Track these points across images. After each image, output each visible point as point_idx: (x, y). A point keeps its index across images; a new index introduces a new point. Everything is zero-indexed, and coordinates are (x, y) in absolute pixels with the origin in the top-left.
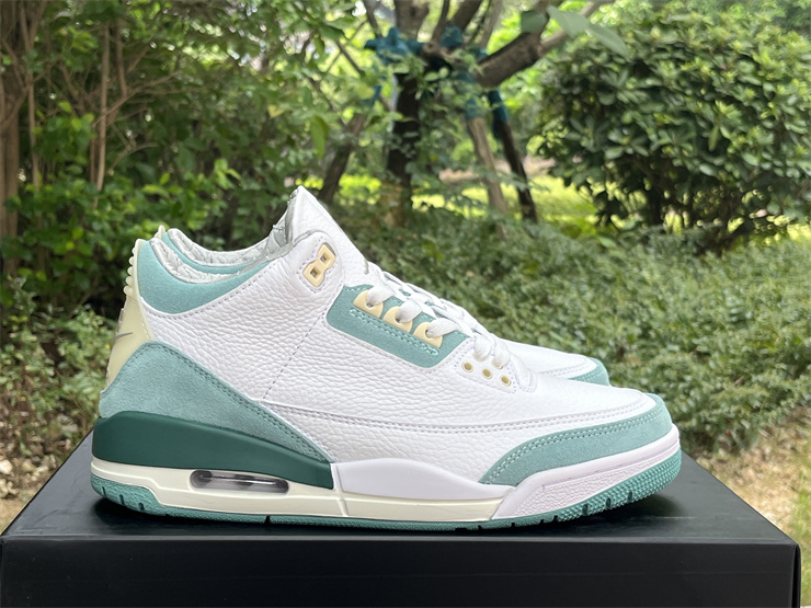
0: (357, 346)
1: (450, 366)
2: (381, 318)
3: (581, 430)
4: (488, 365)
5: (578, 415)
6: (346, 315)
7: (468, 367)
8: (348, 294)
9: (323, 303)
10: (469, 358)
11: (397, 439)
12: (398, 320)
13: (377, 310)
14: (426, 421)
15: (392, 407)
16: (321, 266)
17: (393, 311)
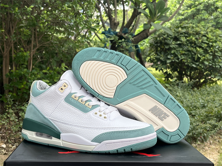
0: (70, 107)
1: (91, 113)
2: (78, 100)
3: (119, 131)
4: (102, 113)
5: (121, 128)
6: (69, 99)
7: (96, 114)
8: (70, 94)
9: (63, 96)
10: (97, 112)
11: (74, 129)
12: (82, 101)
13: (77, 99)
14: (82, 126)
15: (75, 122)
16: (63, 88)
17: (80, 100)
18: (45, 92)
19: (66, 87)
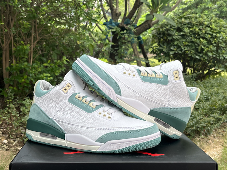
0: (74, 107)
1: (95, 113)
2: (81, 101)
3: (123, 131)
4: (106, 113)
5: (125, 128)
6: (73, 100)
7: (100, 114)
8: (74, 95)
9: (67, 97)
10: (102, 112)
11: (78, 129)
12: (85, 101)
13: (81, 99)
14: (86, 126)
15: (79, 122)
16: (67, 88)
17: (84, 100)
18: (49, 93)
19: (69, 87)
